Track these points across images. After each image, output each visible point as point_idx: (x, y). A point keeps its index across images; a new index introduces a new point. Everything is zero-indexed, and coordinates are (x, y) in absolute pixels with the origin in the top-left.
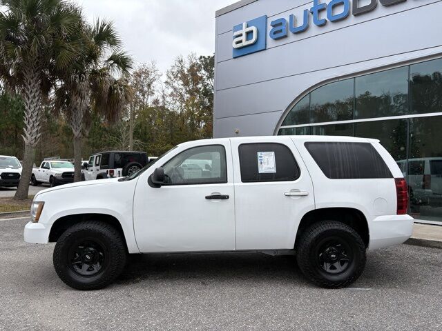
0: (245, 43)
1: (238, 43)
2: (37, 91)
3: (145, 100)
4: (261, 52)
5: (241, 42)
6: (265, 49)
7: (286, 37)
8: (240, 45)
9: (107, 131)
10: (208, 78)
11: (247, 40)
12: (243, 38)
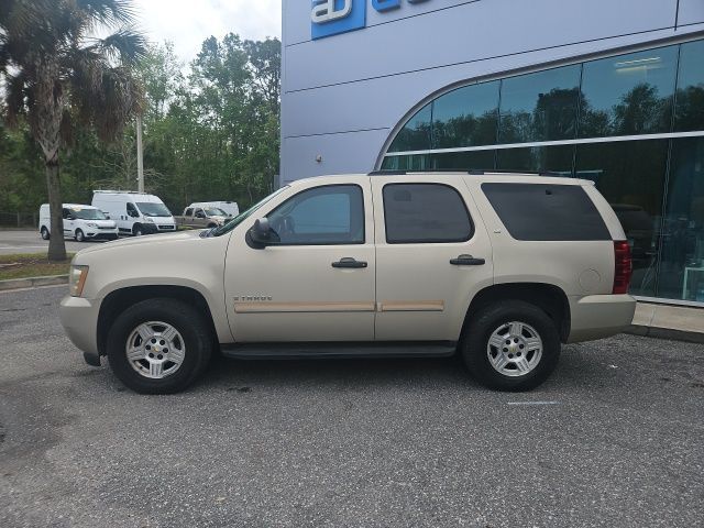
0: (331, 15)
1: (319, 14)
3: (160, 107)
4: (358, 32)
5: (325, 12)
6: (364, 28)
7: (397, 7)
8: (323, 18)
9: (99, 154)
10: (258, 76)
11: (335, 9)
12: (329, 6)
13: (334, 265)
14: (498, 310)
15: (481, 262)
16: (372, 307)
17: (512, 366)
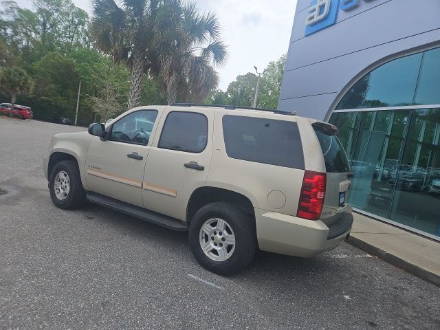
0: (316, 18)
1: (310, 19)
2: (140, 68)
5: (313, 17)
6: (334, 24)
7: (356, 7)
8: (312, 21)
11: (319, 14)
12: (315, 13)
13: (129, 156)
14: (208, 207)
15: (202, 169)
16: (140, 186)
17: (215, 252)
